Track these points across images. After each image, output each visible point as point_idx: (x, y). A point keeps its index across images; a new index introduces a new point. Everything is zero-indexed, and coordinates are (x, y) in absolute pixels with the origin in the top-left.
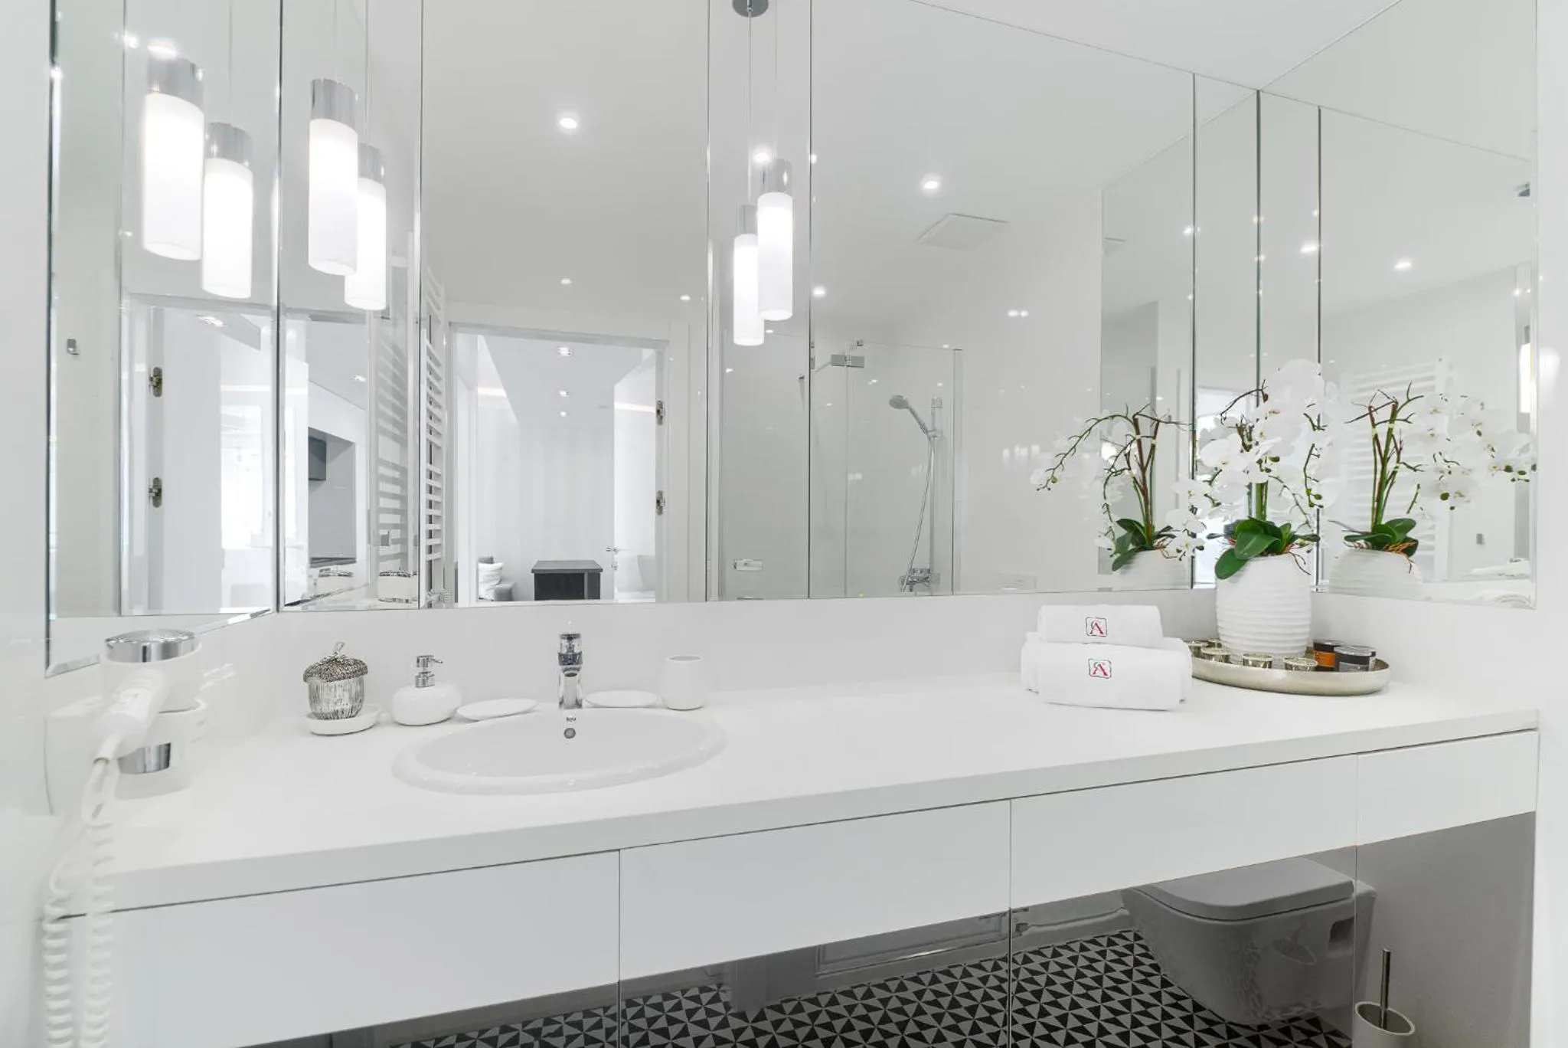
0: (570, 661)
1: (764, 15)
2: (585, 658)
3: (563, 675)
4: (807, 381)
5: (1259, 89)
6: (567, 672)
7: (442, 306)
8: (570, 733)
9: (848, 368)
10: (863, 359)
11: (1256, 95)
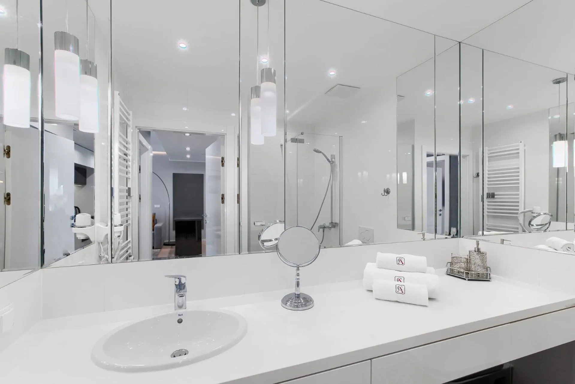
0: (180, 287)
1: (263, 6)
2: (187, 286)
3: (177, 297)
4: (284, 147)
5: (460, 41)
6: (179, 296)
7: (131, 120)
8: (180, 321)
9: (298, 143)
10: (304, 139)
11: (459, 44)
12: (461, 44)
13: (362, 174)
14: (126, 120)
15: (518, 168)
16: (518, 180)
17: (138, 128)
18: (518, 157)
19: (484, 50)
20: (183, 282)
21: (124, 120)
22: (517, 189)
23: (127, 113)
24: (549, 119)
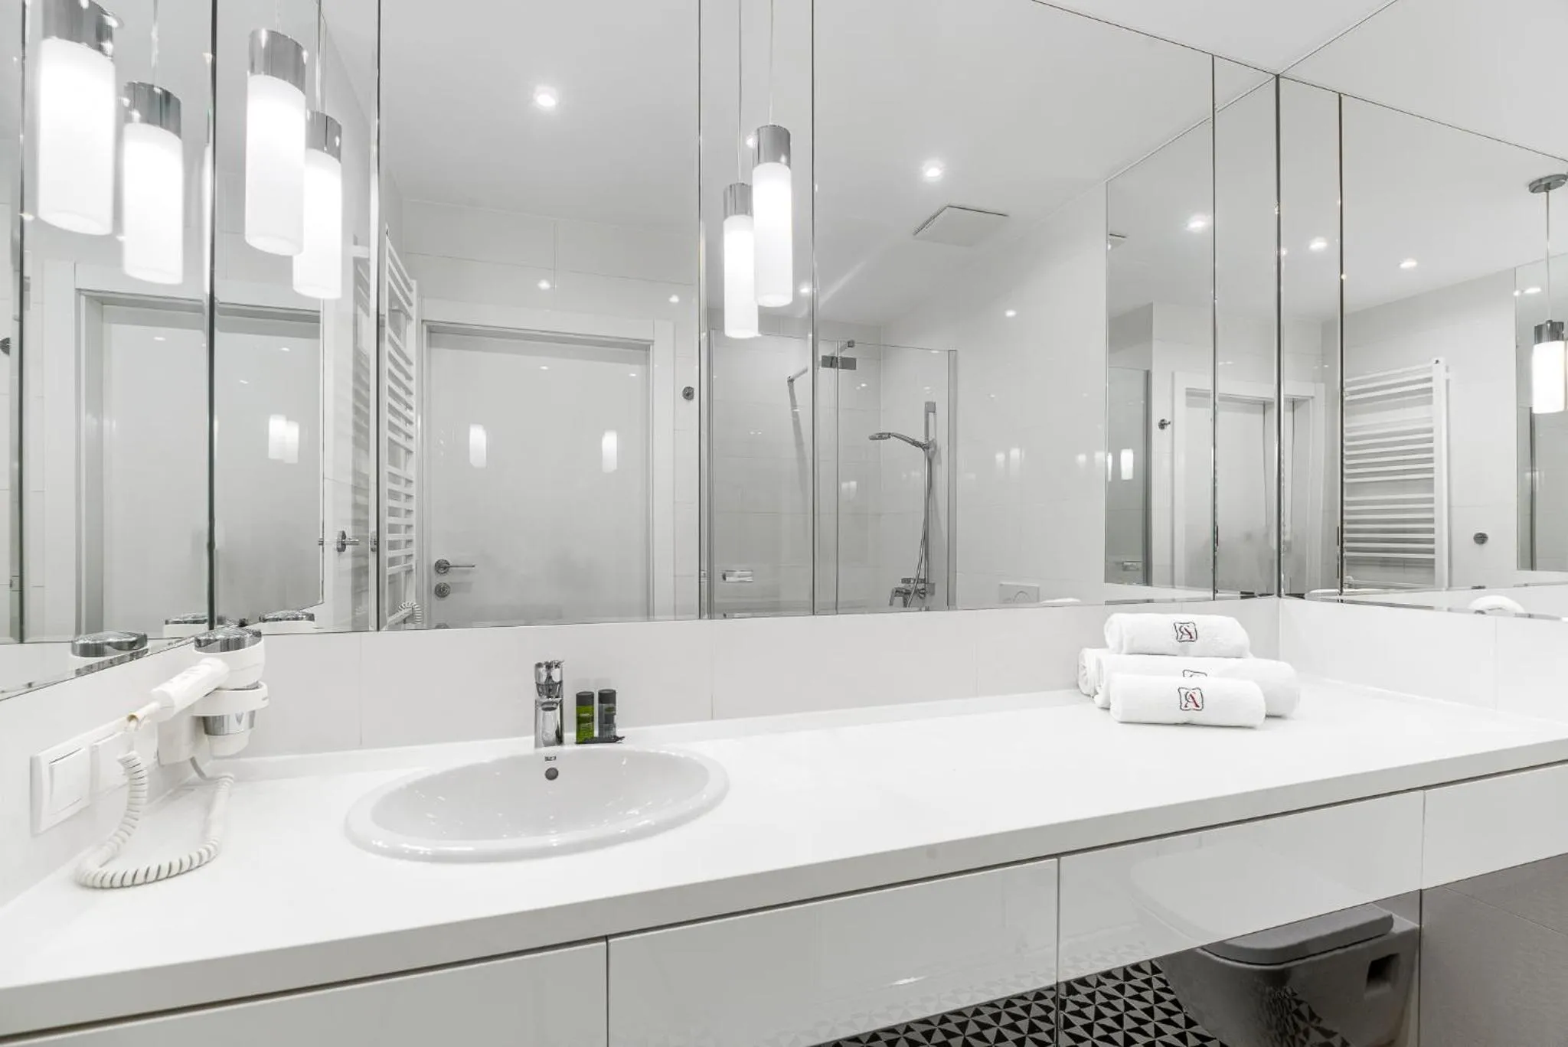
5: (1279, 73)
7: (414, 301)
8: (552, 773)
9: (840, 370)
10: (855, 360)
11: (1275, 79)
12: (1281, 80)
13: (1008, 457)
14: (405, 304)
15: (1430, 431)
16: (1431, 460)
17: (428, 323)
18: (1429, 401)
19: (1342, 95)
20: (556, 679)
21: (399, 302)
22: (1429, 484)
23: (405, 281)
24: (1516, 297)
